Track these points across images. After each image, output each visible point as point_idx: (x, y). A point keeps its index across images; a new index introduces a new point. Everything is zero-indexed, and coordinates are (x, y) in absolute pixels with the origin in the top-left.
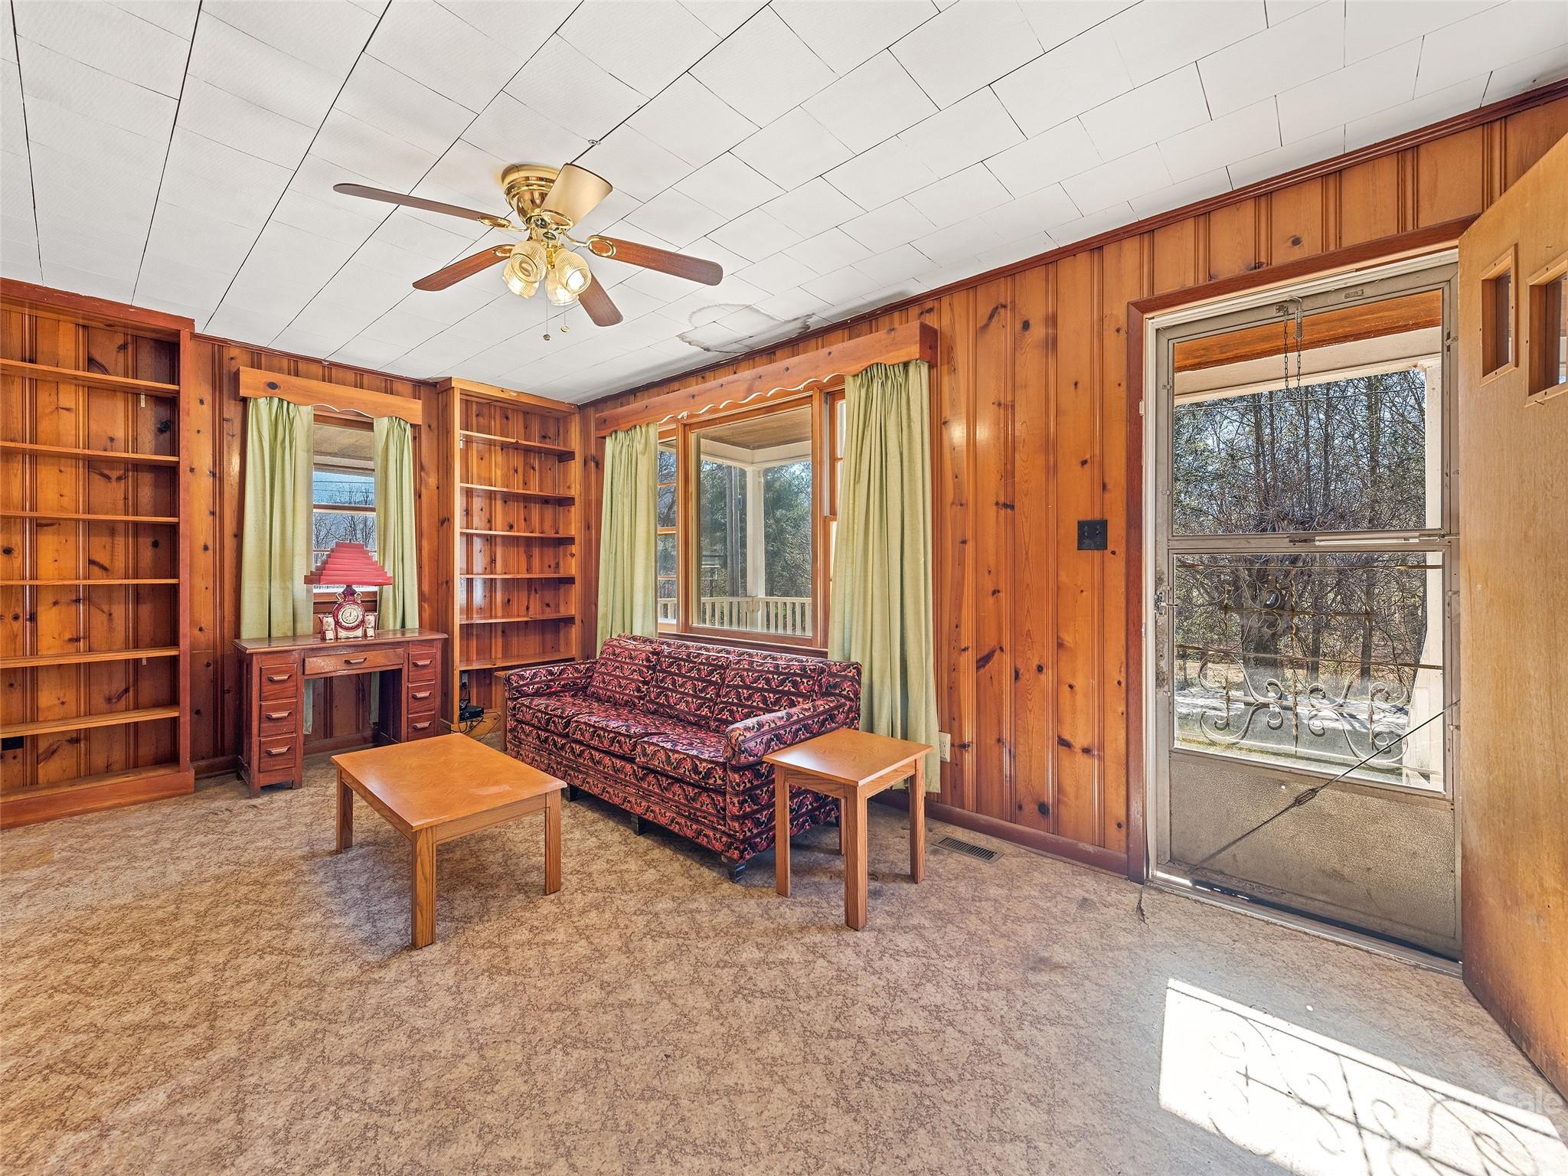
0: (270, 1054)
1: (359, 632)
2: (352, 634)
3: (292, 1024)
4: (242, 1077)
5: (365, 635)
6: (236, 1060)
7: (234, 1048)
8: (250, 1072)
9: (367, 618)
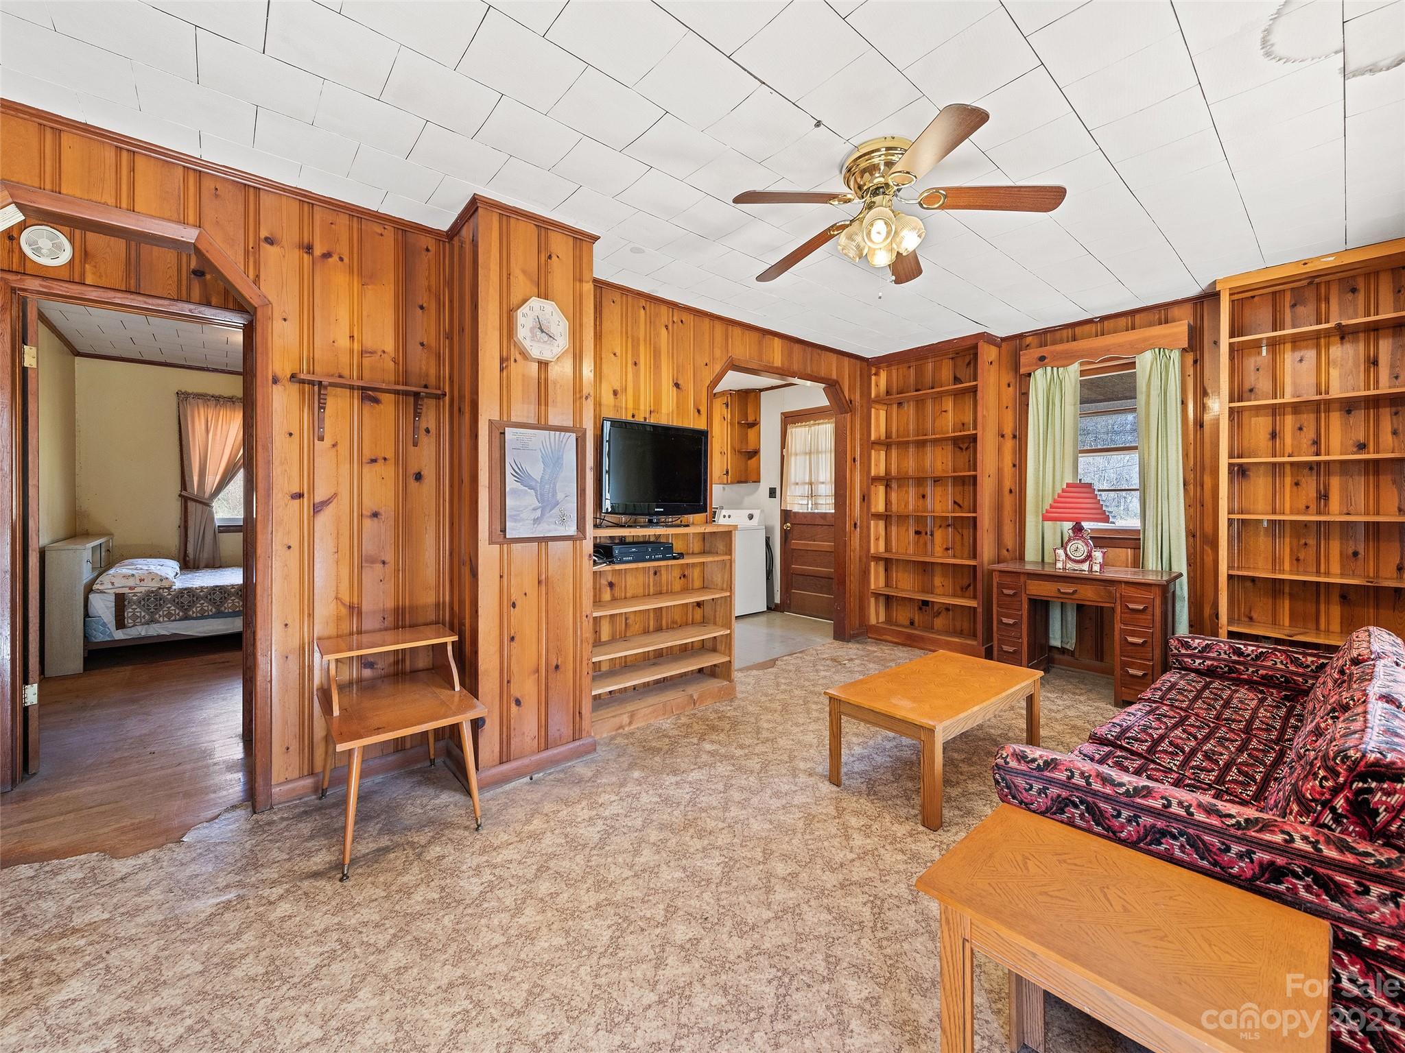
1: (1085, 566)
2: (1077, 566)
5: (1091, 570)
9: (1093, 553)
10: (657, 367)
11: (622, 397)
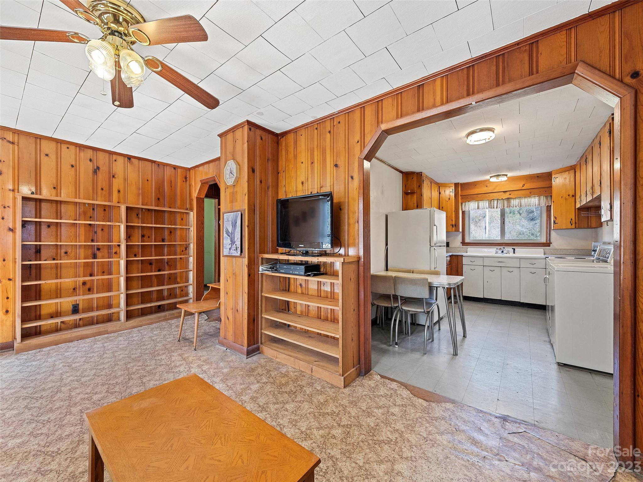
10: (324, 160)
11: (306, 184)
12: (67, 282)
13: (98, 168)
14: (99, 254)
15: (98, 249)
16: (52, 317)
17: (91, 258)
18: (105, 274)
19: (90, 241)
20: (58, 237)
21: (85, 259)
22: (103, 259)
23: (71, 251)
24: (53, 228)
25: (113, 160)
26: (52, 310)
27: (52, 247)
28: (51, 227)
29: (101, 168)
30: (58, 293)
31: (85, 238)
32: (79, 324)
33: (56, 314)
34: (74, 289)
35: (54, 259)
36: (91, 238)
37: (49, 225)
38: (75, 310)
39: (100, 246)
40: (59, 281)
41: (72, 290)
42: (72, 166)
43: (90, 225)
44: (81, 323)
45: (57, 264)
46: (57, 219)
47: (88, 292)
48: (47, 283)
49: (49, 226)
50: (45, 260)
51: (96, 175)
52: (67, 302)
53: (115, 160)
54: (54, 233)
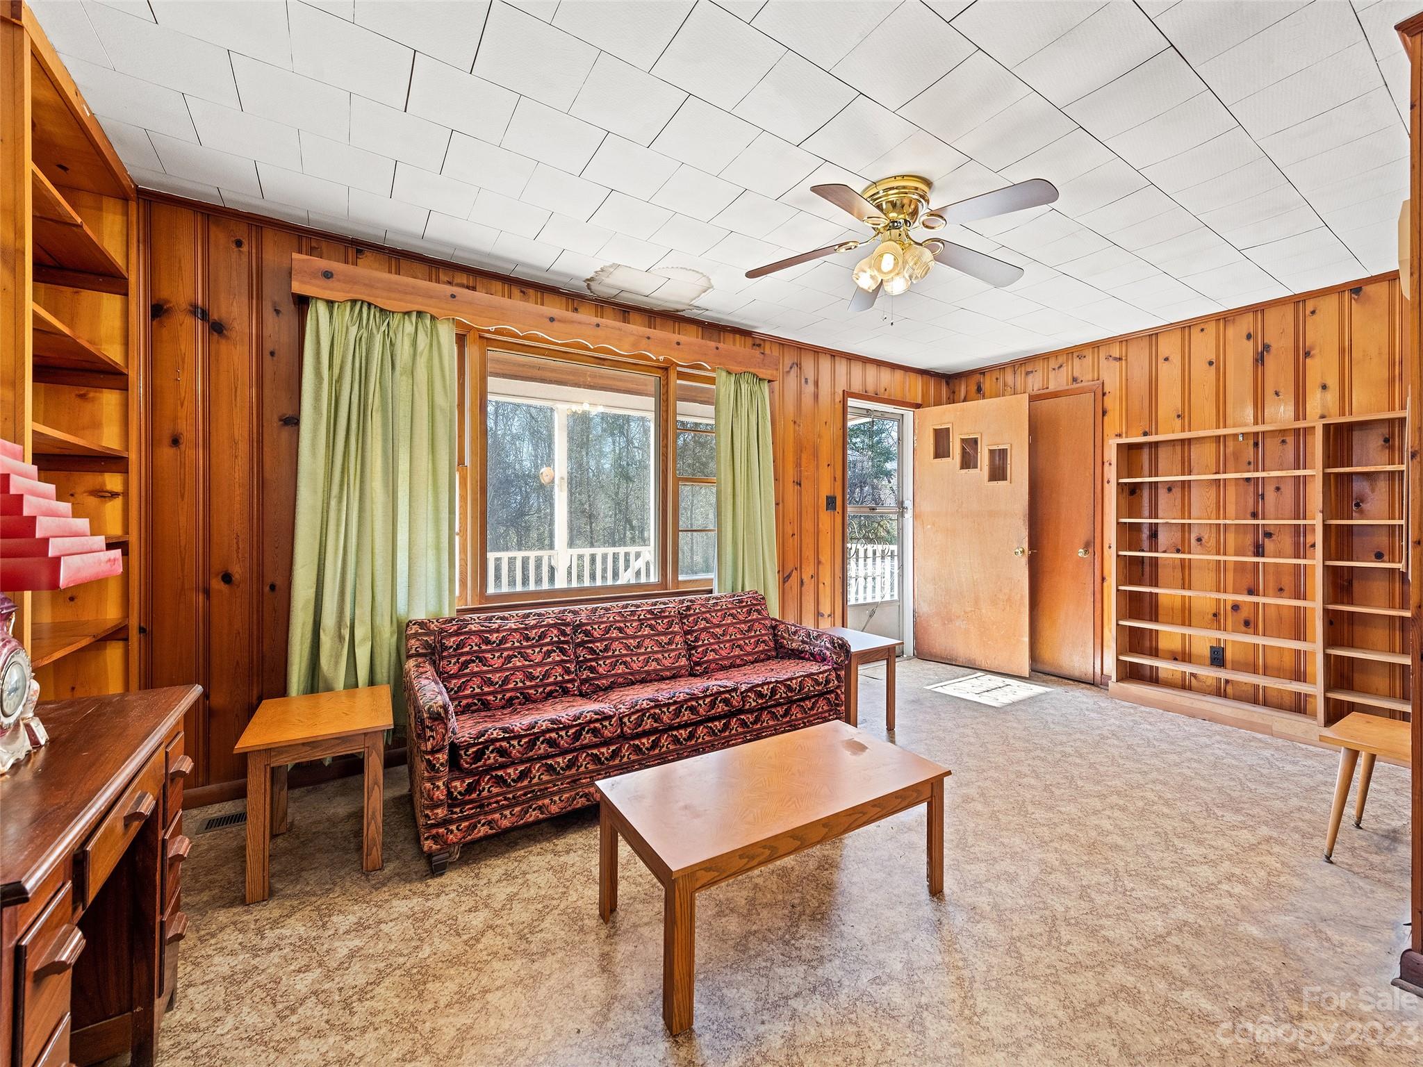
0: (1107, 943)
3: (1069, 943)
4: (1136, 951)
6: (1125, 963)
7: (1114, 971)
8: (1130, 948)
12: (1203, 597)
13: (1266, 347)
14: (1269, 545)
15: (1268, 535)
16: (1175, 659)
17: (1250, 553)
18: (1284, 594)
19: (1249, 516)
20: (1186, 510)
21: (1236, 555)
22: (1280, 557)
23: (1209, 537)
24: (1177, 492)
25: (1308, 312)
26: (1176, 645)
27: (1174, 528)
28: (1174, 490)
29: (1274, 346)
30: (1185, 616)
31: (1236, 509)
32: (1225, 690)
33: (1183, 656)
34: (1215, 615)
35: (1178, 551)
36: (1250, 509)
37: (1170, 487)
38: (1217, 658)
39: (1272, 528)
40: (1187, 593)
41: (1210, 616)
42: (1211, 363)
43: (1248, 480)
44: (1230, 689)
45: (1182, 560)
46: (1183, 474)
47: (1244, 629)
48: (1167, 593)
49: (1170, 490)
50: (1165, 552)
51: (1263, 364)
52: (1203, 638)
53: (1313, 312)
54: (1178, 502)
